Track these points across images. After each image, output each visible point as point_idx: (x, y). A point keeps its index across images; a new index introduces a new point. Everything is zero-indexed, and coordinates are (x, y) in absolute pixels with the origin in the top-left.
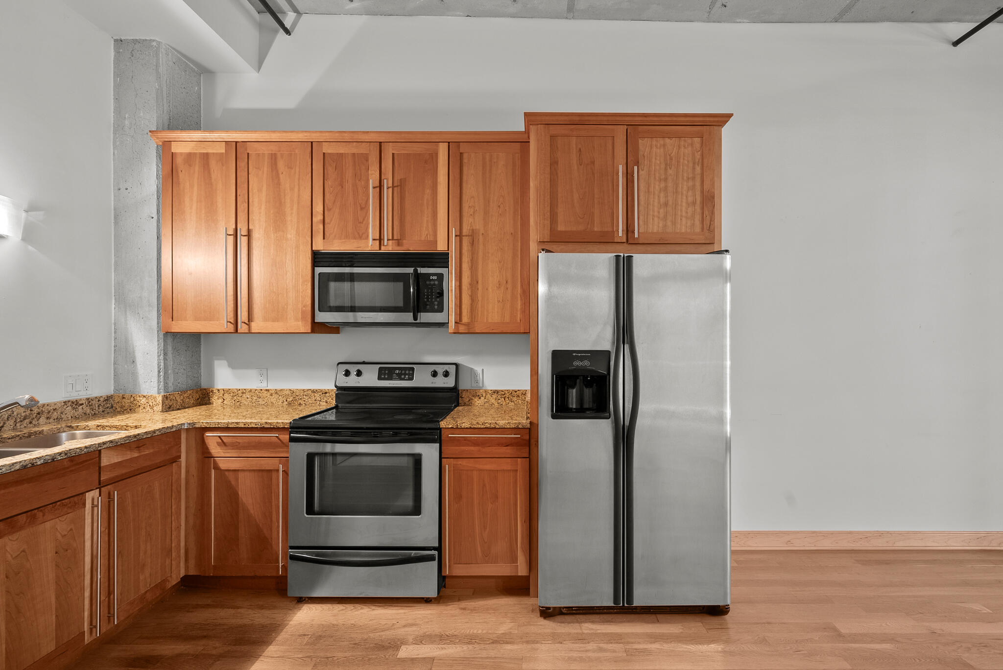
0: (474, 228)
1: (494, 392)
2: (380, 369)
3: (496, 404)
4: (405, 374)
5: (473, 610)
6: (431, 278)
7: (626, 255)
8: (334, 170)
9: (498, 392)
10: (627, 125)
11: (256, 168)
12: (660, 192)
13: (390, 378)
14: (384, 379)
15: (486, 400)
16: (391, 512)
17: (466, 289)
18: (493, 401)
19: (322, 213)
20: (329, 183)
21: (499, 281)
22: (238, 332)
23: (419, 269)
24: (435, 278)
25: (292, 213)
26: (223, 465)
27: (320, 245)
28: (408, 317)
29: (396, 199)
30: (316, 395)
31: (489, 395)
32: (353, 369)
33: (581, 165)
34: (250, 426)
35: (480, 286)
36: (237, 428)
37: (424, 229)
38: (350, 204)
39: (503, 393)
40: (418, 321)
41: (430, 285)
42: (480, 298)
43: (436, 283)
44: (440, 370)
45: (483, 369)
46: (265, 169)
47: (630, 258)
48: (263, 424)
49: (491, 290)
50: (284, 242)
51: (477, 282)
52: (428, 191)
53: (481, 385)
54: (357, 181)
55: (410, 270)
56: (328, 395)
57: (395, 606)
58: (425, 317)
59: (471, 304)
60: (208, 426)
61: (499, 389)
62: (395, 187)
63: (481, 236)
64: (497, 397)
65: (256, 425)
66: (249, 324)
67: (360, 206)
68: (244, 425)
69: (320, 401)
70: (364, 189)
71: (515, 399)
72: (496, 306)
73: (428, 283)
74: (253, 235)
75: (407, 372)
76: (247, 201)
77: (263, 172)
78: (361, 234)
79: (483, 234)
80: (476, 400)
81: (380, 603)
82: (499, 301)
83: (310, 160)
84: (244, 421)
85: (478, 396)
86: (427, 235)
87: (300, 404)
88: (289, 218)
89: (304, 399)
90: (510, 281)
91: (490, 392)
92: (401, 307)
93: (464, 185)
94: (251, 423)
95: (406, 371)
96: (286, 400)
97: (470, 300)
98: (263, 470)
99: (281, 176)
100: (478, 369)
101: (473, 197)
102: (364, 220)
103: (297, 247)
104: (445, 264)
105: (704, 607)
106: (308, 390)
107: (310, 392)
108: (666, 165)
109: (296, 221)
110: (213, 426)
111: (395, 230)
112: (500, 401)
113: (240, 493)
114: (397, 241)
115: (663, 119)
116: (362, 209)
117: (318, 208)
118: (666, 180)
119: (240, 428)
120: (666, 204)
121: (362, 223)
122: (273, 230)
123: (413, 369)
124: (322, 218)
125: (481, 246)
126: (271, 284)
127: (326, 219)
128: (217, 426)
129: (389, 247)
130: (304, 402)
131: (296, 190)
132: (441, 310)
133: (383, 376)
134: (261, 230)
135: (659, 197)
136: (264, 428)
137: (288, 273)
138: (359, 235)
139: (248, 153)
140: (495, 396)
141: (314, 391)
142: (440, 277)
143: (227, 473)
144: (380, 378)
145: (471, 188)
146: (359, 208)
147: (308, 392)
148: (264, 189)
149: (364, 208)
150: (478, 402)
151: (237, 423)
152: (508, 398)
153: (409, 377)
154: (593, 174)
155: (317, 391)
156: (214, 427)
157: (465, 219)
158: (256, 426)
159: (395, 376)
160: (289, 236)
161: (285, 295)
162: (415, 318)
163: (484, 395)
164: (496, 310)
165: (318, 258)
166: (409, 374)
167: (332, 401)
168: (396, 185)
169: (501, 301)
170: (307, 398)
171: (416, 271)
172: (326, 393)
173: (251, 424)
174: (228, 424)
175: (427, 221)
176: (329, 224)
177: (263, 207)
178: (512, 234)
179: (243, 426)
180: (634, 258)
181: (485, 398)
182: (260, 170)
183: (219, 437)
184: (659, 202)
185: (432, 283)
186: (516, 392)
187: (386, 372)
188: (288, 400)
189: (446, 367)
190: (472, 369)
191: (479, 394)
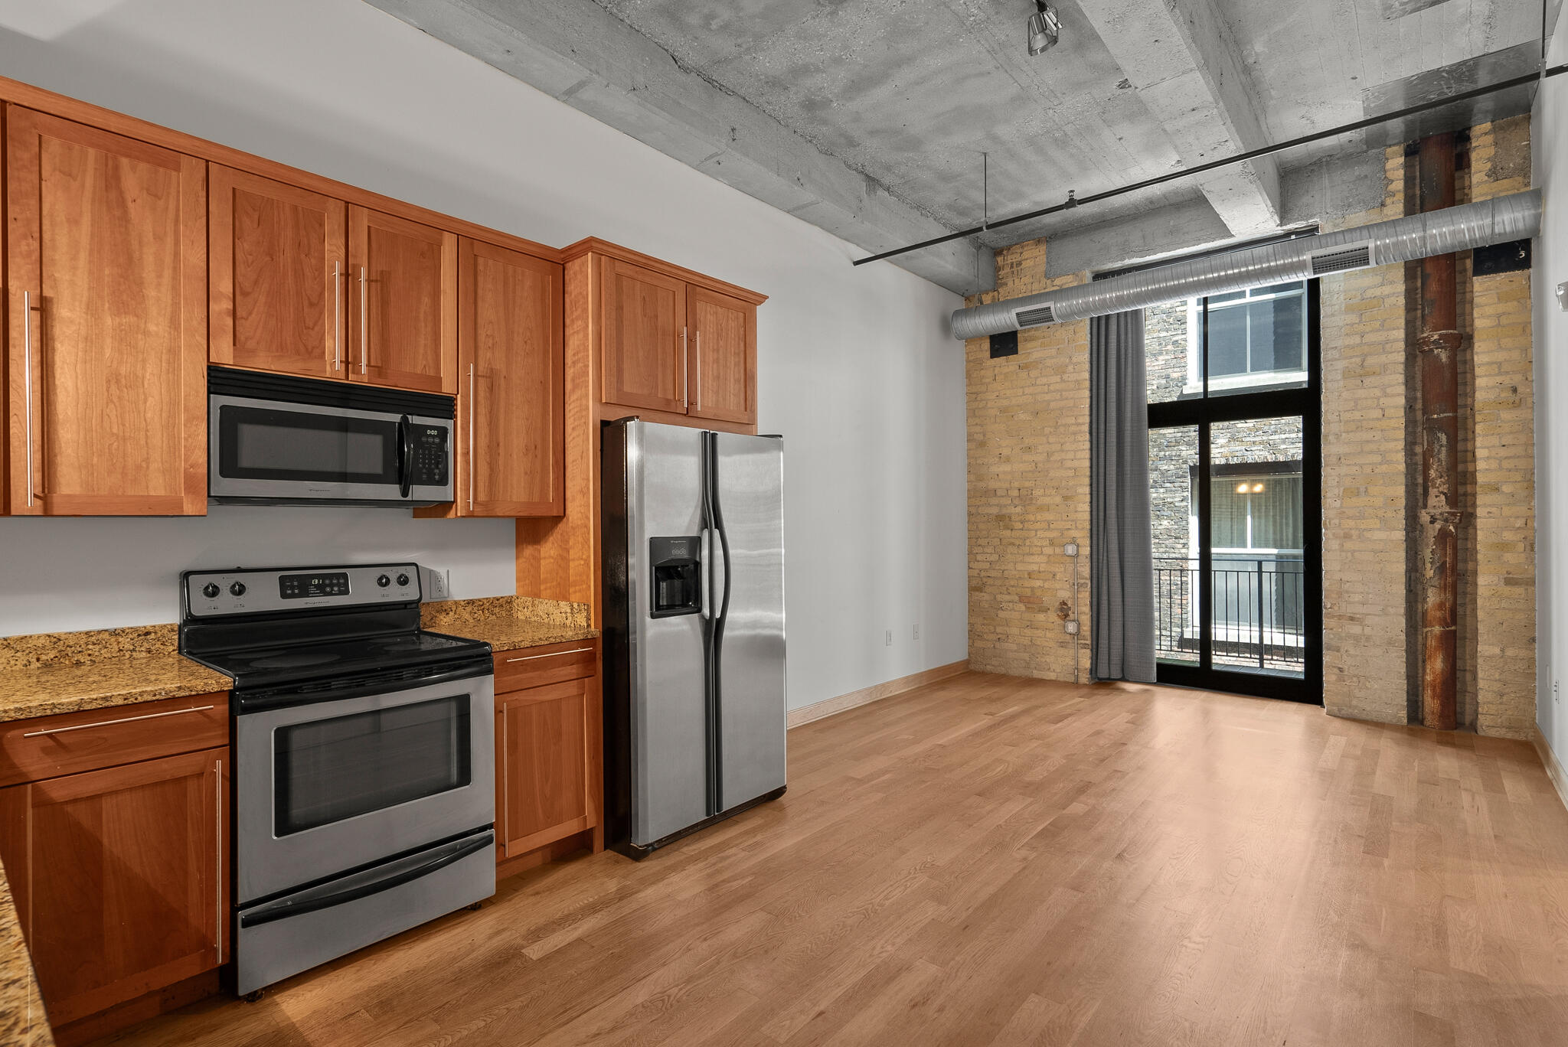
0: (494, 367)
1: (468, 603)
2: (281, 578)
3: (471, 621)
4: (332, 585)
5: (550, 889)
6: (429, 432)
7: (711, 432)
8: (256, 226)
9: (474, 603)
10: (687, 282)
11: (60, 171)
12: (713, 363)
13: (304, 593)
14: (293, 596)
15: (456, 616)
16: (426, 792)
17: (483, 452)
18: (467, 616)
19: (231, 296)
20: (245, 246)
21: (526, 446)
22: (13, 513)
23: (409, 417)
24: (435, 433)
25: (159, 285)
26: (58, 792)
27: (225, 356)
28: (392, 491)
29: (373, 299)
30: (120, 639)
31: (460, 609)
32: (224, 582)
33: (645, 316)
34: (140, 699)
35: (501, 451)
36: (106, 708)
37: (421, 357)
38: (289, 291)
39: (481, 603)
40: (409, 498)
41: (427, 442)
42: (501, 468)
43: (437, 440)
44: (393, 574)
45: (448, 571)
46: (89, 181)
47: (714, 436)
48: (171, 692)
49: (515, 457)
50: (140, 336)
51: (498, 445)
52: (426, 300)
53: (446, 595)
54: (303, 256)
55: (396, 418)
56: (153, 636)
57: (436, 932)
58: (421, 492)
59: (490, 475)
60: (22, 717)
61: (476, 598)
62: (372, 281)
63: (502, 379)
64: (473, 609)
65: (155, 695)
66: (46, 496)
67: (309, 298)
68: (125, 699)
69: (134, 650)
70: (317, 273)
71: (497, 610)
72: (522, 479)
73: (424, 439)
74: (55, 310)
75: (335, 581)
76: (37, 235)
77: (83, 186)
78: (310, 348)
79: (505, 377)
80: (442, 617)
81: (407, 940)
82: (526, 473)
83: (205, 194)
84: (124, 692)
85: (446, 610)
86: (425, 366)
87: (79, 664)
88: (151, 293)
89: (90, 652)
90: (539, 447)
91: (463, 603)
92: (380, 475)
93: (480, 303)
94: (141, 694)
95: (335, 579)
96: (38, 660)
97: (489, 470)
98: (163, 783)
99: (130, 205)
100: (441, 570)
101: (491, 322)
102: (315, 324)
103: (173, 352)
104: (450, 414)
105: (764, 796)
106: (99, 632)
107: (106, 636)
108: (718, 334)
109: (170, 301)
110: (38, 715)
111: (372, 350)
112: (476, 615)
113: (105, 841)
114: (377, 369)
115: (718, 285)
116: (311, 305)
117: (223, 285)
118: (718, 351)
119: (113, 707)
120: (718, 377)
121: (313, 329)
122: (109, 309)
123: (345, 576)
124: (231, 307)
125: (503, 394)
126: (106, 418)
127: (239, 310)
128: (49, 712)
129: (363, 376)
130: (89, 658)
131: (170, 240)
132: (443, 481)
133: (289, 592)
134: (77, 304)
135: (712, 368)
136: (174, 698)
137: (150, 399)
138: (307, 349)
139: (40, 135)
140: (469, 609)
141: (114, 633)
142: (443, 432)
143: (69, 808)
144: (284, 596)
145: (488, 311)
146: (306, 303)
147: (100, 636)
148: (86, 221)
149: (317, 304)
150: (445, 620)
151: (105, 699)
152: (488, 610)
153: (339, 590)
154: (657, 329)
155: (123, 632)
156: (41, 717)
157: (481, 353)
158: (154, 698)
159: (312, 589)
160: (152, 328)
161: (143, 442)
162: (405, 493)
163: (454, 609)
164: (523, 484)
165: (219, 379)
166: (338, 585)
167: (162, 647)
168: (374, 279)
169: (529, 472)
170: (97, 647)
171: (405, 419)
172: (148, 633)
173: (141, 696)
174: (80, 704)
175: (425, 345)
176: (246, 319)
177: (83, 256)
178: (541, 382)
179: (121, 702)
180: (718, 436)
181: (455, 613)
182: (75, 180)
183: (49, 735)
184: (713, 374)
185: (431, 440)
186: (498, 600)
187: (294, 582)
188: (43, 657)
189: (402, 570)
190: (431, 571)
191: (446, 608)
